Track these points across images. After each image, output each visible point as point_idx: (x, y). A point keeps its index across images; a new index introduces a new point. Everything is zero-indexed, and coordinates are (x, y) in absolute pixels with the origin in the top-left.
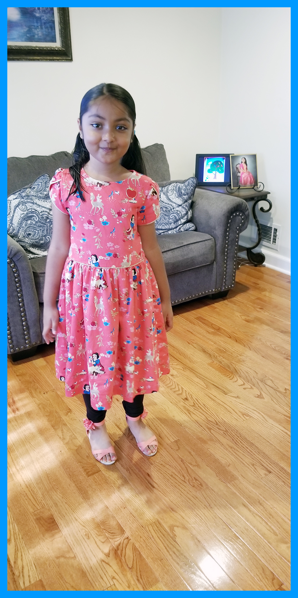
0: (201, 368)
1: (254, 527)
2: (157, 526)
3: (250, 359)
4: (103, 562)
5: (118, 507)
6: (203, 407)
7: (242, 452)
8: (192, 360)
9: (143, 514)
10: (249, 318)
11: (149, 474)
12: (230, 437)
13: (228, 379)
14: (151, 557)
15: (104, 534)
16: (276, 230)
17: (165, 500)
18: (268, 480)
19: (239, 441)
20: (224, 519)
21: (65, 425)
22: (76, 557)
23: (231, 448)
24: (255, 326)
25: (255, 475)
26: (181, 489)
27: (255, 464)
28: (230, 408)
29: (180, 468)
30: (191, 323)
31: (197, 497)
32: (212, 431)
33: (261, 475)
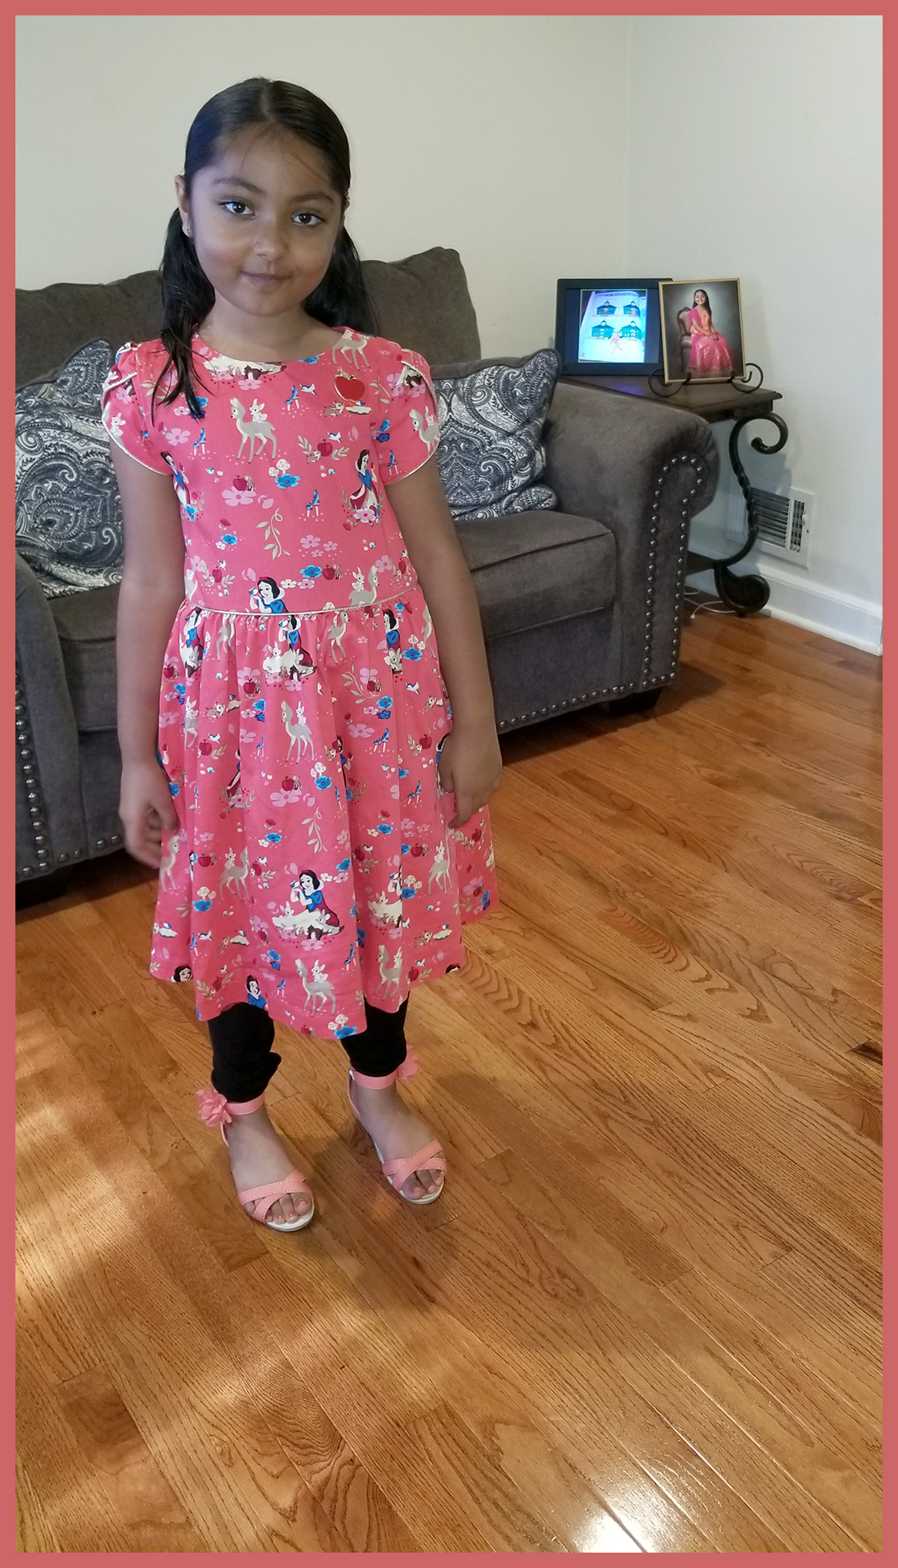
0: (576, 929)
1: (741, 1419)
2: (442, 1423)
3: (727, 900)
4: (274, 1538)
5: (320, 1365)
6: (583, 1048)
7: (704, 1188)
8: (551, 903)
9: (401, 1384)
10: (723, 774)
11: (418, 1258)
12: (667, 1140)
13: (661, 961)
14: (422, 1520)
15: (279, 1449)
16: (800, 506)
17: (467, 1340)
18: (781, 1272)
19: (695, 1152)
20: (650, 1396)
21: (158, 1110)
22: (193, 1522)
23: (670, 1174)
24: (740, 798)
25: (743, 1259)
26: (516, 1305)
27: (744, 1222)
28: (667, 1053)
29: (514, 1240)
30: (547, 789)
31: (564, 1331)
32: (611, 1123)
33: (761, 1259)
